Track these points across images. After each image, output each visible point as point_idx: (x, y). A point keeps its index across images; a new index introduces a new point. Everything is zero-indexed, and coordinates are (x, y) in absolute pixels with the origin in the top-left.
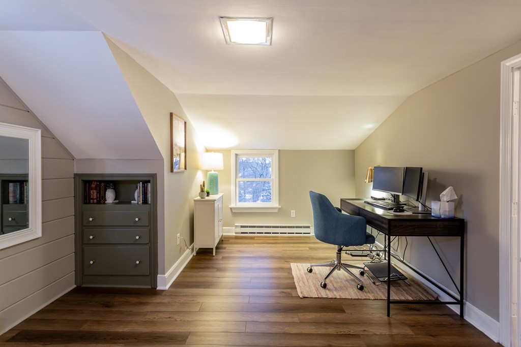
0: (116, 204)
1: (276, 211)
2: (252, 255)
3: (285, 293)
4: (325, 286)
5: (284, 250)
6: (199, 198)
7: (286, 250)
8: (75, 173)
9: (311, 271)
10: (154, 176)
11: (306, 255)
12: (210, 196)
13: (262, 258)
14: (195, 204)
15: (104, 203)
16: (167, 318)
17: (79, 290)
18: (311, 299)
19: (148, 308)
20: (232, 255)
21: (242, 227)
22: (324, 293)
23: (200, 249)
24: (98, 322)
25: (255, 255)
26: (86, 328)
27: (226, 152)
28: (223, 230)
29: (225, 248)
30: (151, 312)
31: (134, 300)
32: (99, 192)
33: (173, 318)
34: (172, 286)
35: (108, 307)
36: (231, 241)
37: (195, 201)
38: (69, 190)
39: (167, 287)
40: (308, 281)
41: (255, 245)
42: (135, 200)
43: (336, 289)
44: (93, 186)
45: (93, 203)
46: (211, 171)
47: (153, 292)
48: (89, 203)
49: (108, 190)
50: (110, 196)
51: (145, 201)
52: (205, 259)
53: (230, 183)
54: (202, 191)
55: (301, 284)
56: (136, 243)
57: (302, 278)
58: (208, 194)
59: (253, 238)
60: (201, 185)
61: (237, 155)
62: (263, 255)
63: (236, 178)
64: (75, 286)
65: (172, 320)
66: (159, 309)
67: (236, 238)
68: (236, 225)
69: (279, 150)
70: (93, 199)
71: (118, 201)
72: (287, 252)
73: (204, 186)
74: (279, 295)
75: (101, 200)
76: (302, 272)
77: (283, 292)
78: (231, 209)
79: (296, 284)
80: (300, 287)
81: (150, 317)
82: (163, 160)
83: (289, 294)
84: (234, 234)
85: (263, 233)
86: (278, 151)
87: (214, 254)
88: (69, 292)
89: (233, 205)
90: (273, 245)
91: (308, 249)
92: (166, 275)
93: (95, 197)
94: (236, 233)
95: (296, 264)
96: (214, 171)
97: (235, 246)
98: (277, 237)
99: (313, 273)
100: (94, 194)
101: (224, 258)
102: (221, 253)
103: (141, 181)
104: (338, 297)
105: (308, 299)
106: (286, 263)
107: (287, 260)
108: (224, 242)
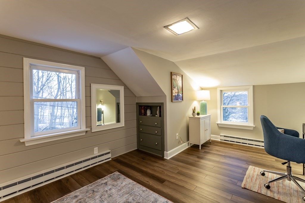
0: (151, 116)
1: (252, 129)
2: (224, 155)
3: (232, 181)
4: (268, 187)
5: (251, 157)
6: (192, 116)
7: (253, 157)
8: (137, 102)
9: (263, 174)
10: (162, 104)
11: (268, 164)
12: (200, 115)
13: (230, 157)
14: (190, 119)
15: (146, 115)
16: (161, 171)
17: (137, 150)
18: (251, 191)
19: (157, 165)
20: (211, 152)
21: (225, 136)
22: (264, 191)
23: (194, 144)
24: (138, 164)
25: (226, 154)
26: (133, 164)
27: (212, 90)
28: (210, 136)
29: (209, 147)
30: (157, 166)
31: (153, 159)
32: (144, 111)
33: (164, 172)
34: (171, 159)
35: (143, 159)
36: (216, 144)
37: (189, 117)
38: (134, 109)
39: (168, 158)
40: (256, 180)
41: (230, 149)
42: (157, 115)
43: (279, 193)
44: (143, 108)
45: (143, 115)
46: (202, 101)
47: (162, 159)
48: (141, 115)
49: (148, 110)
50: (149, 112)
51: (160, 116)
52: (194, 150)
53: (216, 108)
54: (194, 112)
55: (249, 180)
56: (156, 135)
57: (253, 177)
58: (198, 114)
59: (232, 145)
60: (193, 109)
61: (221, 91)
62: (232, 156)
63: (221, 105)
64: (137, 148)
65: (163, 172)
66: (160, 166)
67: (221, 143)
68: (221, 134)
69: (254, 86)
70: (142, 113)
71: (152, 115)
72: (253, 158)
73: (195, 109)
74: (227, 181)
75: (145, 114)
76: (256, 173)
77: (231, 180)
78: (218, 124)
79: (245, 179)
80: (246, 181)
81: (156, 168)
82: (166, 96)
83: (235, 183)
84: (220, 140)
85: (240, 143)
86: (252, 86)
87: (200, 149)
88: (135, 150)
89: (219, 122)
90: (244, 152)
91: (274, 160)
92: (168, 152)
93: (143, 113)
94: (221, 140)
95: (254, 167)
96: (204, 101)
97: (217, 147)
98: (252, 147)
99: (266, 177)
100: (143, 111)
101: (205, 152)
102: (205, 149)
103: (159, 106)
104: (276, 198)
105: (248, 190)
106: (246, 164)
107: (248, 163)
108: (211, 144)
